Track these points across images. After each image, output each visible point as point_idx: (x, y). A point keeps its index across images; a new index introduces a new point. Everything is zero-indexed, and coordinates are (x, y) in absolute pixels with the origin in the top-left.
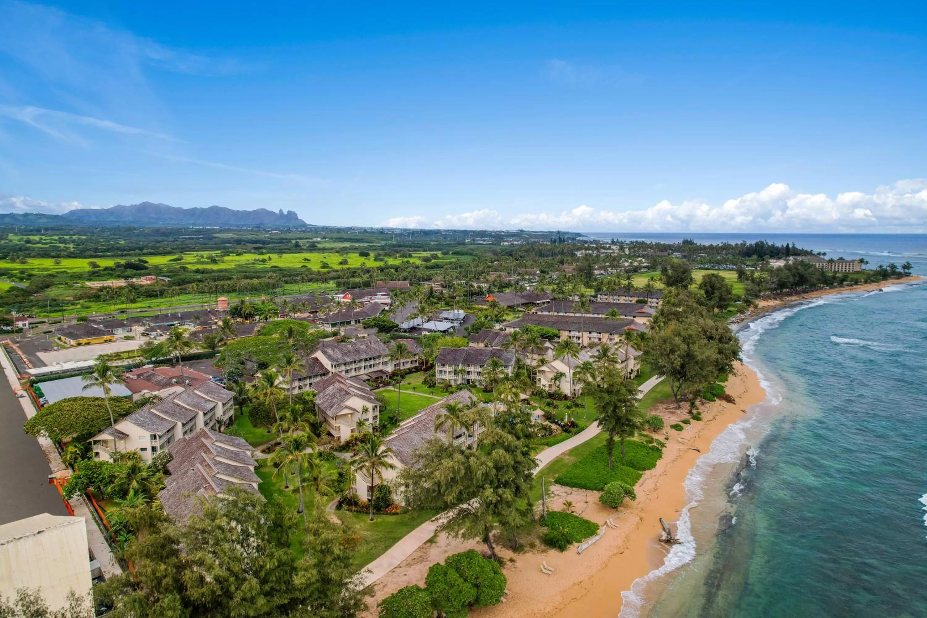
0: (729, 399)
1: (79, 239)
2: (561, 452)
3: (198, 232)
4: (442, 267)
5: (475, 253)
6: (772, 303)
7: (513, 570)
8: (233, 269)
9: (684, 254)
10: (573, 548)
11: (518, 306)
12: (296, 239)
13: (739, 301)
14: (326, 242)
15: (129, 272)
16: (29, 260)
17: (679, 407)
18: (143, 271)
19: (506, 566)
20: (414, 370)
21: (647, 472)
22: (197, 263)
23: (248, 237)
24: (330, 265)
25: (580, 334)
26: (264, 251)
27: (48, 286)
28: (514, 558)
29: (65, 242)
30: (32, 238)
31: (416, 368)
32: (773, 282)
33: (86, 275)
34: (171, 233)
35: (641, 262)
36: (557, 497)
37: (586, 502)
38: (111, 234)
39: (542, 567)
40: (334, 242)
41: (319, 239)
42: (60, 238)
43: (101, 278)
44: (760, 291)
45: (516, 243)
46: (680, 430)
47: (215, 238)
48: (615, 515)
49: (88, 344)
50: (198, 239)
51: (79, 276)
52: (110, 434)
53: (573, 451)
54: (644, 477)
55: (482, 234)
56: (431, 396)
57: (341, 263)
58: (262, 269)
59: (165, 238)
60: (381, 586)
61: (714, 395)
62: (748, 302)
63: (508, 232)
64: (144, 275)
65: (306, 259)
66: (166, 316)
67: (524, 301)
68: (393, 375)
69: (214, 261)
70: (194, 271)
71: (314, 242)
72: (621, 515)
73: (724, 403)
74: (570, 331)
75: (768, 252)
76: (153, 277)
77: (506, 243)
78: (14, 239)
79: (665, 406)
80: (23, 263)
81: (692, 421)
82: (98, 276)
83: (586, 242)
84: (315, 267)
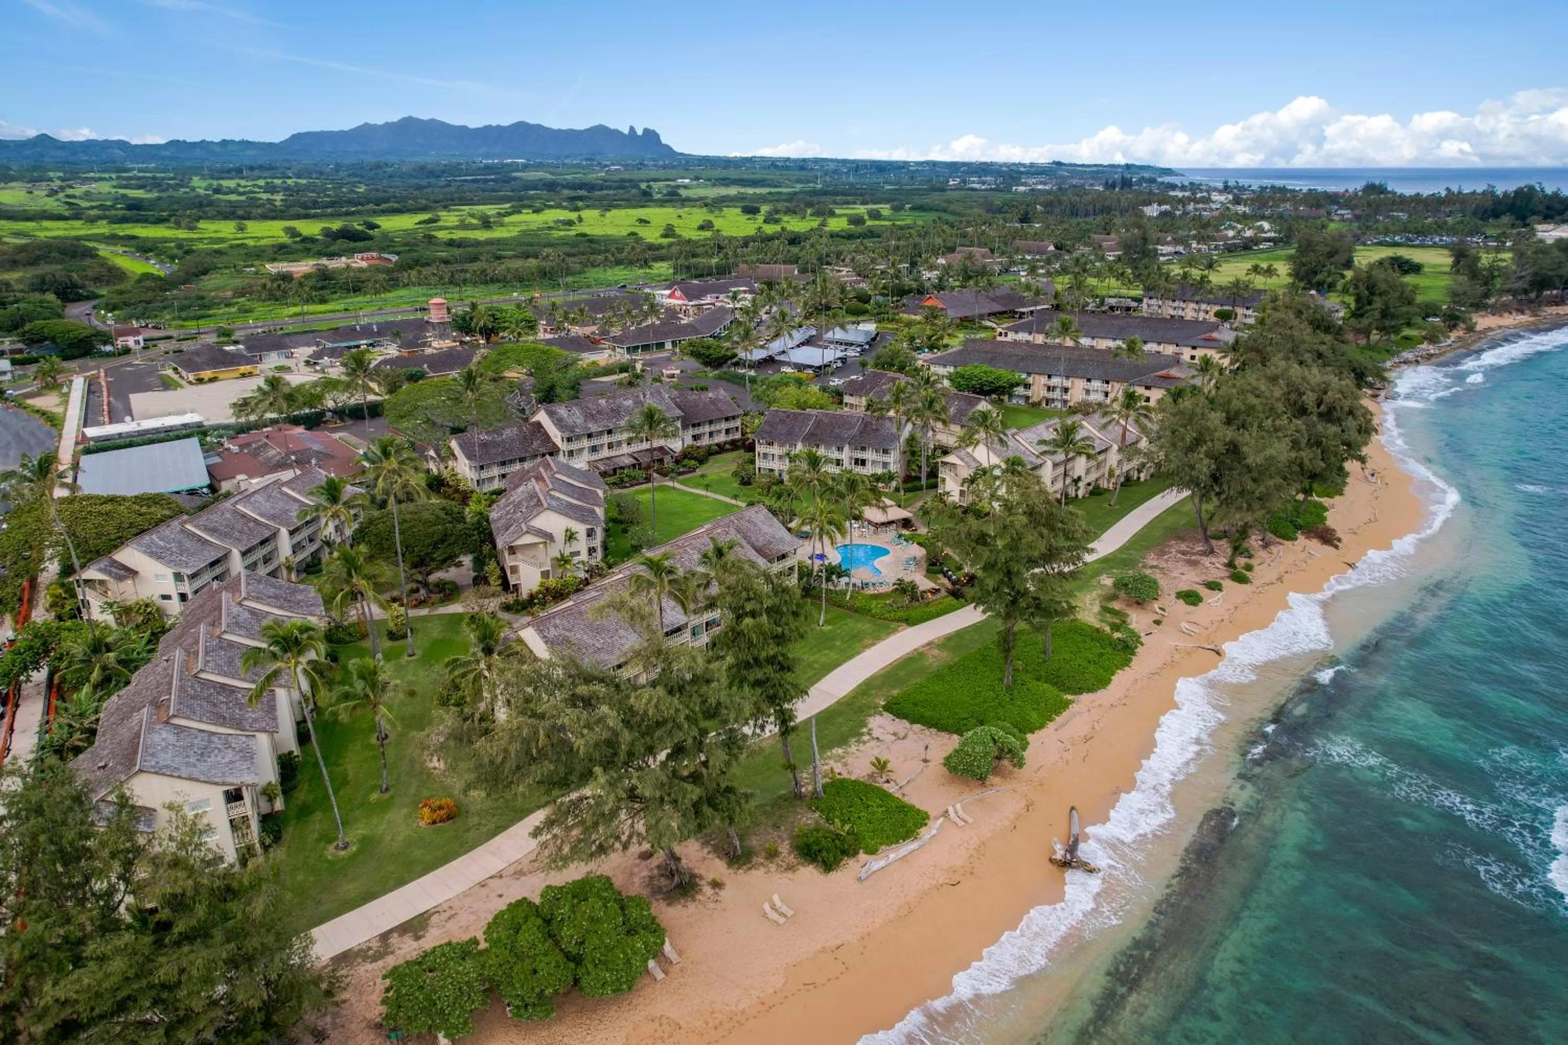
0: (1328, 538)
1: (296, 183)
2: (926, 641)
3: (489, 169)
4: (879, 236)
5: (952, 207)
6: (1510, 320)
7: (712, 905)
8: (512, 238)
9: (1358, 212)
10: (852, 868)
11: (981, 317)
12: (648, 181)
13: (1435, 315)
14: (698, 186)
15: (341, 244)
16: (202, 224)
17: (1211, 552)
18: (360, 244)
19: (699, 897)
20: (727, 446)
21: (1085, 698)
22: (456, 228)
23: (568, 177)
24: (678, 231)
25: (1067, 383)
26: (580, 204)
27: (205, 272)
28: (725, 879)
29: (271, 189)
30: (226, 183)
31: (733, 443)
32: (1521, 278)
33: (270, 252)
34: (444, 172)
35: (1261, 229)
36: (874, 743)
37: (925, 761)
38: (349, 176)
39: (767, 907)
40: (714, 185)
41: (687, 181)
42: (267, 183)
43: (292, 257)
44: (1487, 295)
45: (1040, 187)
46: (1194, 604)
47: (515, 179)
48: (973, 795)
49: (213, 380)
50: (486, 181)
51: (259, 254)
52: (100, 570)
53: (952, 641)
54: (1073, 708)
55: (984, 170)
56: (733, 502)
57: (701, 228)
58: (561, 238)
59: (433, 181)
60: (444, 916)
61: (1298, 527)
62: (1452, 320)
63: (1032, 165)
64: (361, 251)
65: (641, 221)
66: (353, 329)
67: (997, 308)
68: (686, 455)
69: (486, 223)
70: (445, 243)
71: (678, 187)
72: (989, 793)
73: (1314, 545)
74: (1049, 377)
75: (1541, 208)
76: (374, 254)
77: (1022, 189)
78: (200, 185)
79: (1183, 547)
80: (191, 228)
81: (1228, 584)
82: (288, 253)
83: (1173, 187)
84: (652, 235)
